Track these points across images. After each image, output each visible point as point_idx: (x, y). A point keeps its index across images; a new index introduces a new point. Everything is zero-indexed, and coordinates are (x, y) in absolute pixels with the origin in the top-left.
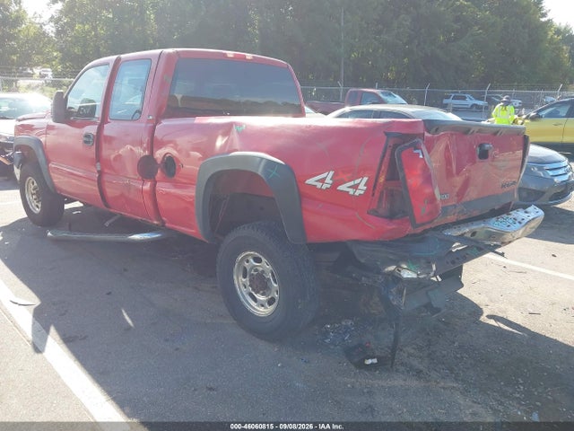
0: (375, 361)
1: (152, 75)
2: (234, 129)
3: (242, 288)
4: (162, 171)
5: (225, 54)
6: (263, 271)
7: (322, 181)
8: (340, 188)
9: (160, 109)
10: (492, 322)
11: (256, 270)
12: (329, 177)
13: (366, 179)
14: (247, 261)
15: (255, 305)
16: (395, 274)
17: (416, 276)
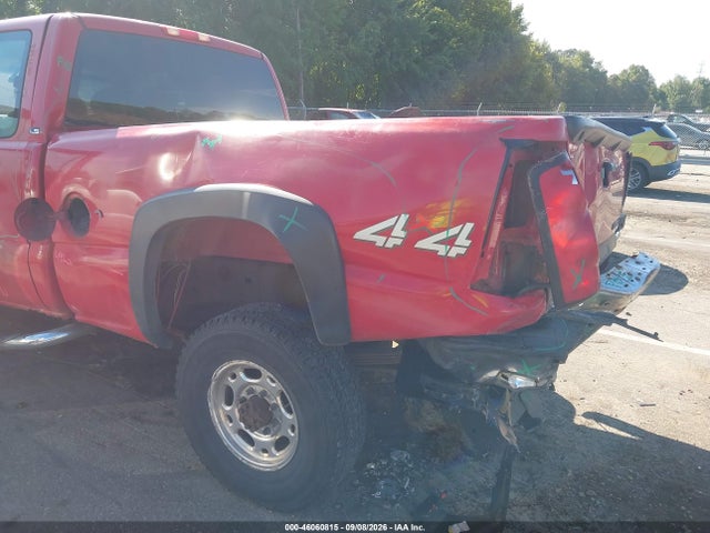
1: (34, 59)
2: (199, 144)
3: (226, 422)
4: (61, 222)
5: (164, 30)
6: (264, 393)
7: (387, 233)
8: (422, 244)
9: (53, 116)
11: (251, 391)
12: (399, 225)
13: (469, 226)
14: (235, 373)
15: (250, 449)
16: (497, 383)
17: (532, 384)
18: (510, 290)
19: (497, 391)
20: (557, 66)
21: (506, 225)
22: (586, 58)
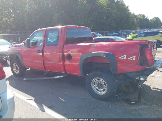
0: (134, 102)
1: (60, 33)
2: (92, 46)
3: (94, 88)
4: (67, 58)
5: (76, 27)
6: (101, 83)
8: (128, 59)
9: (64, 42)
10: (154, 89)
11: (98, 82)
12: (125, 56)
13: (135, 56)
14: (96, 80)
15: (98, 92)
16: (139, 79)
17: (144, 79)
18: (141, 65)
19: (138, 80)
20: (137, 19)
21: (140, 56)
22: (144, 16)
